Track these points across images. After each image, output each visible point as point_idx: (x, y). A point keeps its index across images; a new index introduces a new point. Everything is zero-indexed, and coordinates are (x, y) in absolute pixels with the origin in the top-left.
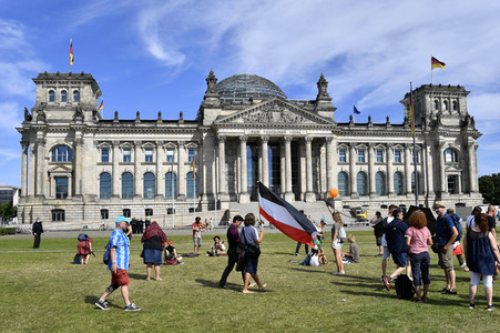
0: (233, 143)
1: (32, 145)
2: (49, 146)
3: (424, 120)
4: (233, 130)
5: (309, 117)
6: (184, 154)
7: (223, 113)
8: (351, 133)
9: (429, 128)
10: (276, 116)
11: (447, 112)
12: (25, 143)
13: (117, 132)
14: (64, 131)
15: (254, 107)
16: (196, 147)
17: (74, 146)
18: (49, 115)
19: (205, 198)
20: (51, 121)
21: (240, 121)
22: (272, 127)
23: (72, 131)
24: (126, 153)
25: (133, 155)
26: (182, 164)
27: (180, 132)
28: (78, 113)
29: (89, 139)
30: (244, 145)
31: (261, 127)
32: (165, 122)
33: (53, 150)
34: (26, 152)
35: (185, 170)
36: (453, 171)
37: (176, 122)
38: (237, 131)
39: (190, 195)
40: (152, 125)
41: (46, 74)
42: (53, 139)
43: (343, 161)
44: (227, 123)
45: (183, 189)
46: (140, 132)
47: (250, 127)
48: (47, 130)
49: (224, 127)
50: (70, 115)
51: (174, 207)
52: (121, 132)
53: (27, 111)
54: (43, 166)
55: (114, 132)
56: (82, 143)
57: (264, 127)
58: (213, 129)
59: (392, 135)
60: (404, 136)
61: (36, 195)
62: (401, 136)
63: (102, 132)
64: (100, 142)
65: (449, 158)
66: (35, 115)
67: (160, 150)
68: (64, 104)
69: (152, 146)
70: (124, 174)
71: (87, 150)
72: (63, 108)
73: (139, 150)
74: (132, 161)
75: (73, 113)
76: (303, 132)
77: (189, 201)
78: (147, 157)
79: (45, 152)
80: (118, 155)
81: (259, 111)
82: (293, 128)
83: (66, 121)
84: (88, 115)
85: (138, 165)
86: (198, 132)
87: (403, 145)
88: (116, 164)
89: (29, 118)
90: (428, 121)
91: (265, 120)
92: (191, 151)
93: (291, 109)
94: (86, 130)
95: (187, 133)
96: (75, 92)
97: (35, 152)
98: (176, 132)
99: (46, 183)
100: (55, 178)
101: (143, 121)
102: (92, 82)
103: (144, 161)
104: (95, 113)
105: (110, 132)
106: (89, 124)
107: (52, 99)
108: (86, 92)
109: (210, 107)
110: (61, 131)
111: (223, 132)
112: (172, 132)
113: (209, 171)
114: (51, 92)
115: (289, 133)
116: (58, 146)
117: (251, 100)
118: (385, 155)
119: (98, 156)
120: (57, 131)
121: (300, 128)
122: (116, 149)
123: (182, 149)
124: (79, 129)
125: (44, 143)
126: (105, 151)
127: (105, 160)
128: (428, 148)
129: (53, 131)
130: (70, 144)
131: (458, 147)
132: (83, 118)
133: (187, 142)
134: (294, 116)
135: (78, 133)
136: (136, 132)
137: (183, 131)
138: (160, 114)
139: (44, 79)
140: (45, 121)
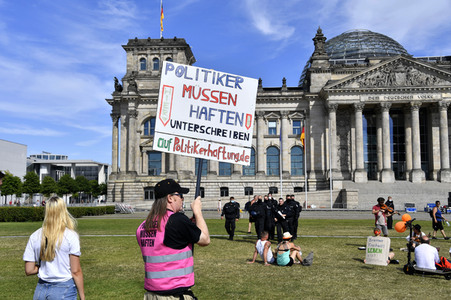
0: (346, 113)
1: (124, 117)
2: (140, 119)
4: (346, 97)
5: (445, 77)
6: (288, 126)
7: (334, 77)
10: (400, 78)
12: (115, 116)
15: (371, 68)
16: (301, 117)
18: (141, 85)
19: (313, 176)
20: (143, 91)
21: (355, 85)
22: (394, 92)
26: (285, 137)
27: (283, 101)
30: (359, 115)
31: (381, 92)
33: (145, 123)
34: (117, 125)
35: (289, 143)
37: (278, 89)
38: (350, 97)
39: (294, 172)
41: (136, 40)
42: (145, 111)
44: (339, 89)
45: (287, 164)
47: (367, 92)
48: (138, 101)
49: (335, 93)
51: (277, 185)
53: (117, 81)
54: (135, 140)
57: (385, 92)
58: (322, 97)
61: (128, 172)
66: (125, 85)
76: (436, 96)
77: (294, 179)
79: (137, 125)
81: (378, 73)
82: (423, 91)
86: (305, 100)
89: (119, 88)
91: (386, 83)
92: (296, 122)
93: (421, 69)
95: (292, 101)
96: (168, 59)
97: (126, 125)
98: (279, 101)
99: (138, 158)
100: (148, 152)
102: (186, 48)
107: (144, 67)
108: (180, 59)
109: (318, 71)
111: (333, 99)
112: (275, 101)
113: (318, 144)
114: (142, 59)
115: (417, 97)
117: (367, 61)
120: (149, 102)
121: (432, 91)
123: (285, 121)
125: (136, 115)
129: (146, 102)
133: (292, 112)
134: (423, 76)
137: (286, 100)
139: (134, 46)
140: (136, 91)
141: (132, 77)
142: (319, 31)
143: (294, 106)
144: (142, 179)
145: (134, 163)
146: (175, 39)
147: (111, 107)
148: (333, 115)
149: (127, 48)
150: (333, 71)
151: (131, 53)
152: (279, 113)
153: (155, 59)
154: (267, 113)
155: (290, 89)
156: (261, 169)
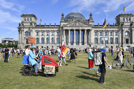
0: (67, 31)
1: (21, 32)
2: (24, 32)
3: (119, 24)
4: (67, 28)
5: (86, 24)
6: (56, 34)
8: (98, 28)
9: (120, 26)
10: (77, 24)
11: (127, 21)
12: (19, 31)
13: (40, 28)
14: (28, 28)
15: (73, 22)
16: (59, 32)
17: (30, 32)
18: (24, 24)
20: (25, 26)
21: (69, 25)
22: (76, 27)
23: (30, 28)
24: (43, 33)
25: (44, 34)
26: (55, 36)
27: (55, 28)
28: (31, 24)
29: (34, 30)
30: (69, 31)
31: (74, 27)
32: (51, 26)
33: (25, 32)
34: (19, 33)
35: (56, 37)
36: (127, 37)
37: (54, 26)
39: (57, 43)
40: (48, 26)
41: (23, 14)
42: (25, 30)
43: (96, 35)
45: (56, 42)
46: (45, 28)
47: (71, 27)
48: (24, 28)
49: (65, 27)
50: (29, 24)
52: (41, 28)
53: (19, 23)
54: (23, 36)
55: (39, 28)
56: (32, 31)
58: (62, 27)
59: (109, 28)
60: (113, 28)
61: (22, 43)
62: (112, 28)
63: (37, 28)
64: (36, 31)
65: (126, 34)
66: (21, 24)
67: (50, 32)
68: (28, 22)
69: (48, 31)
70: (42, 38)
71: (33, 32)
72: (28, 23)
73: (45, 32)
74: (44, 35)
75: (30, 24)
76: (84, 28)
77: (57, 45)
78: (47, 34)
79: (24, 33)
80: (40, 34)
83: (28, 26)
84: (33, 24)
85: (45, 36)
86: (59, 28)
87: (113, 31)
88: (40, 36)
89: (20, 25)
90: (120, 24)
91: (75, 25)
92: (58, 33)
93: (81, 22)
94: (33, 28)
95: (57, 28)
96: (30, 19)
97: (21, 33)
98: (54, 28)
99: (24, 40)
100: (26, 39)
101: (46, 26)
102: (34, 16)
103: (46, 35)
104: (35, 24)
105: (38, 28)
106: (34, 26)
107: (25, 20)
108: (33, 19)
109: (62, 22)
110: (27, 28)
112: (53, 28)
114: (25, 19)
115: (81, 28)
116: (27, 32)
117: (72, 20)
118: (107, 33)
119: (36, 34)
120: (26, 28)
122: (40, 32)
123: (55, 32)
124: (31, 28)
125: (23, 31)
126: (38, 33)
127: (37, 35)
128: (120, 31)
129: (25, 28)
130: (29, 31)
131: (129, 31)
132: (32, 25)
133: (57, 31)
134: (82, 24)
135: (31, 29)
136: (44, 28)
137: (56, 28)
138: (50, 24)
139: (23, 16)
140: (23, 26)
141: (23, 22)
142: (63, 14)
143: (57, 29)
144: (25, 45)
145: (23, 41)
146: (32, 15)
147: (18, 29)
148: (64, 32)
149: (22, 16)
150: (65, 22)
151: (22, 17)
152: (54, 31)
153: (28, 19)
154: (52, 31)
155: (57, 26)
156: (50, 42)
